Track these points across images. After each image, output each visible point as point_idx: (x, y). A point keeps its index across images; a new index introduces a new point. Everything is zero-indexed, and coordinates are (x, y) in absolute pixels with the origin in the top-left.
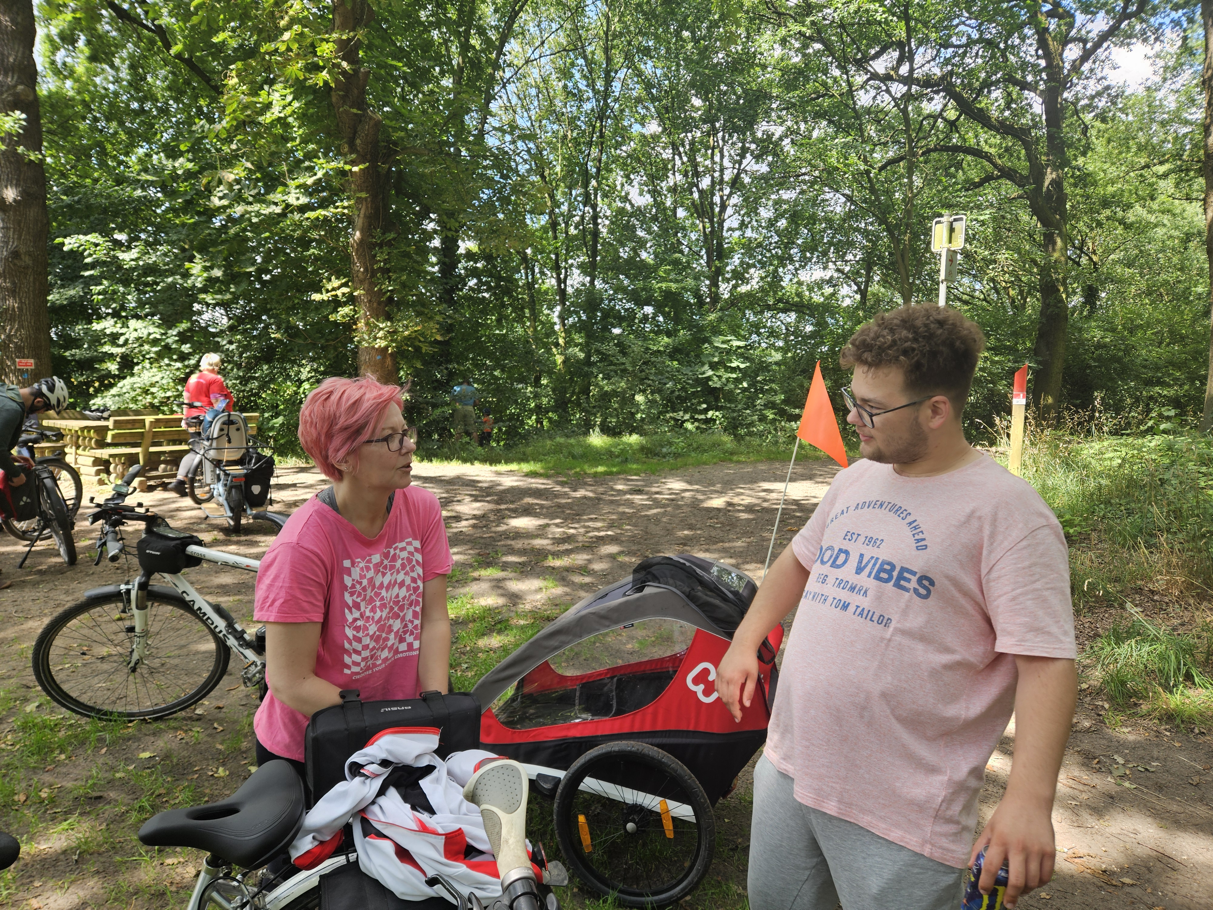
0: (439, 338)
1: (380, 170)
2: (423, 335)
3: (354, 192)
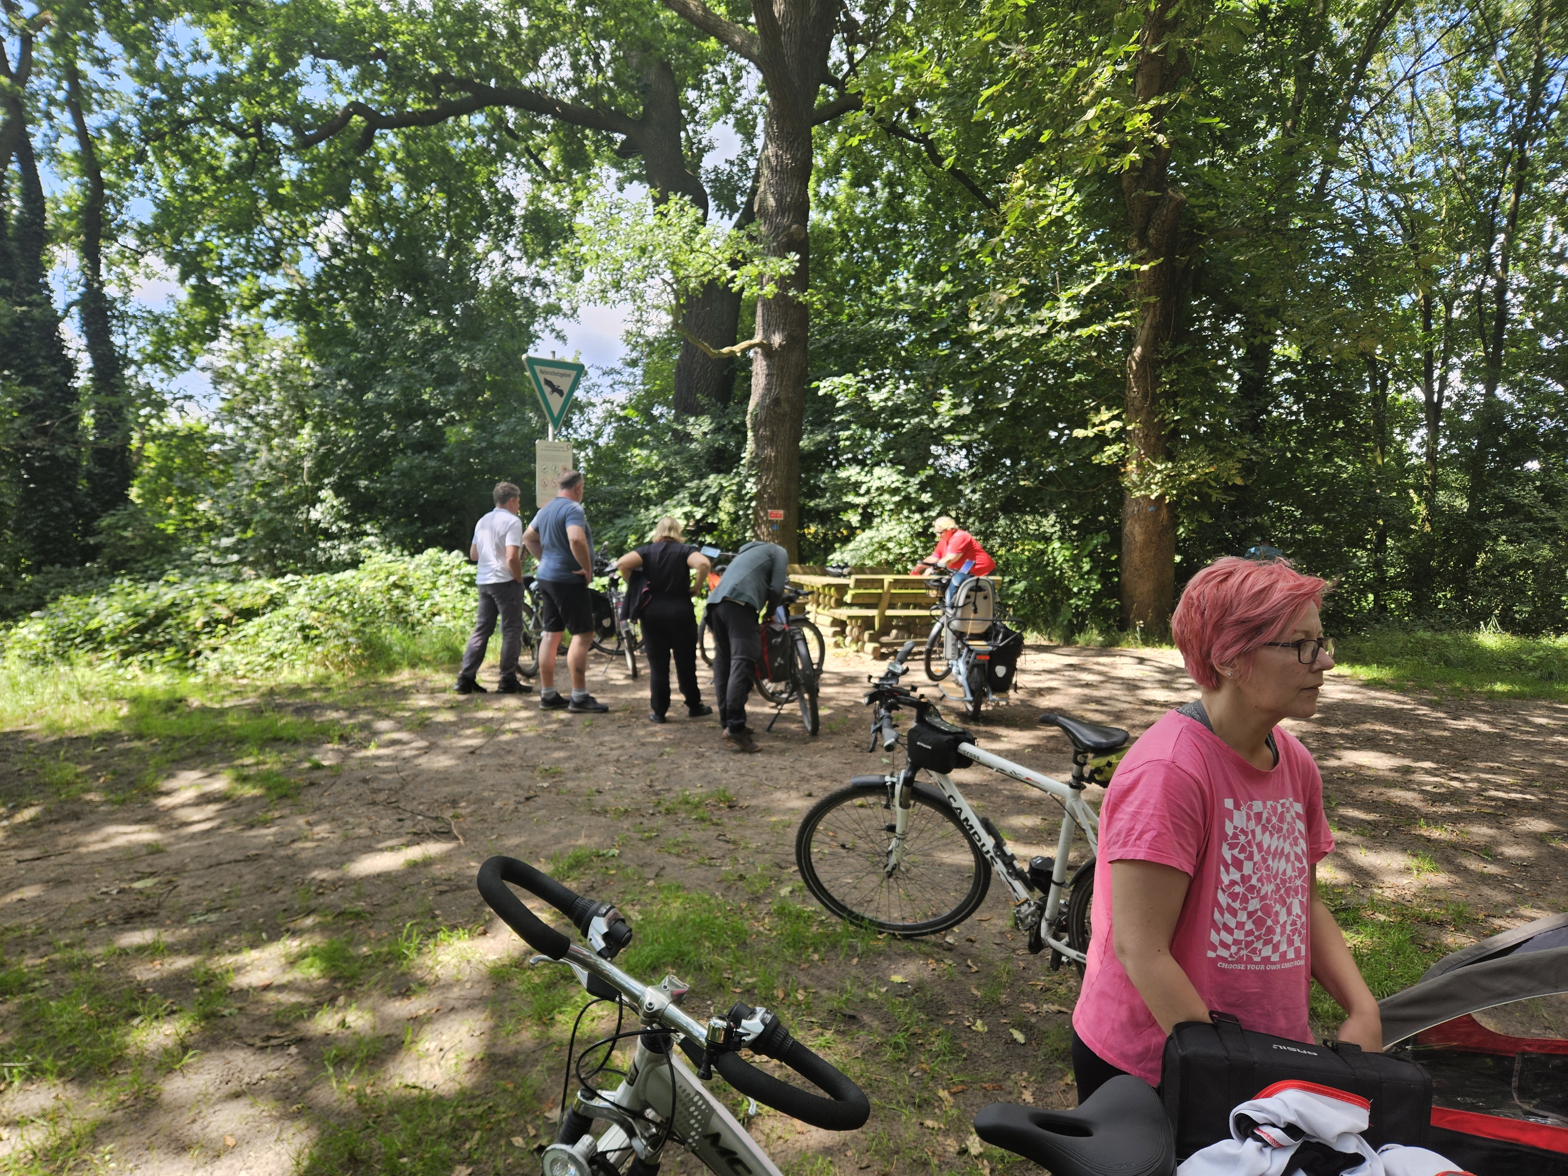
0: (1239, 481)
1: (1177, 264)
2: (1217, 479)
3: (1140, 298)
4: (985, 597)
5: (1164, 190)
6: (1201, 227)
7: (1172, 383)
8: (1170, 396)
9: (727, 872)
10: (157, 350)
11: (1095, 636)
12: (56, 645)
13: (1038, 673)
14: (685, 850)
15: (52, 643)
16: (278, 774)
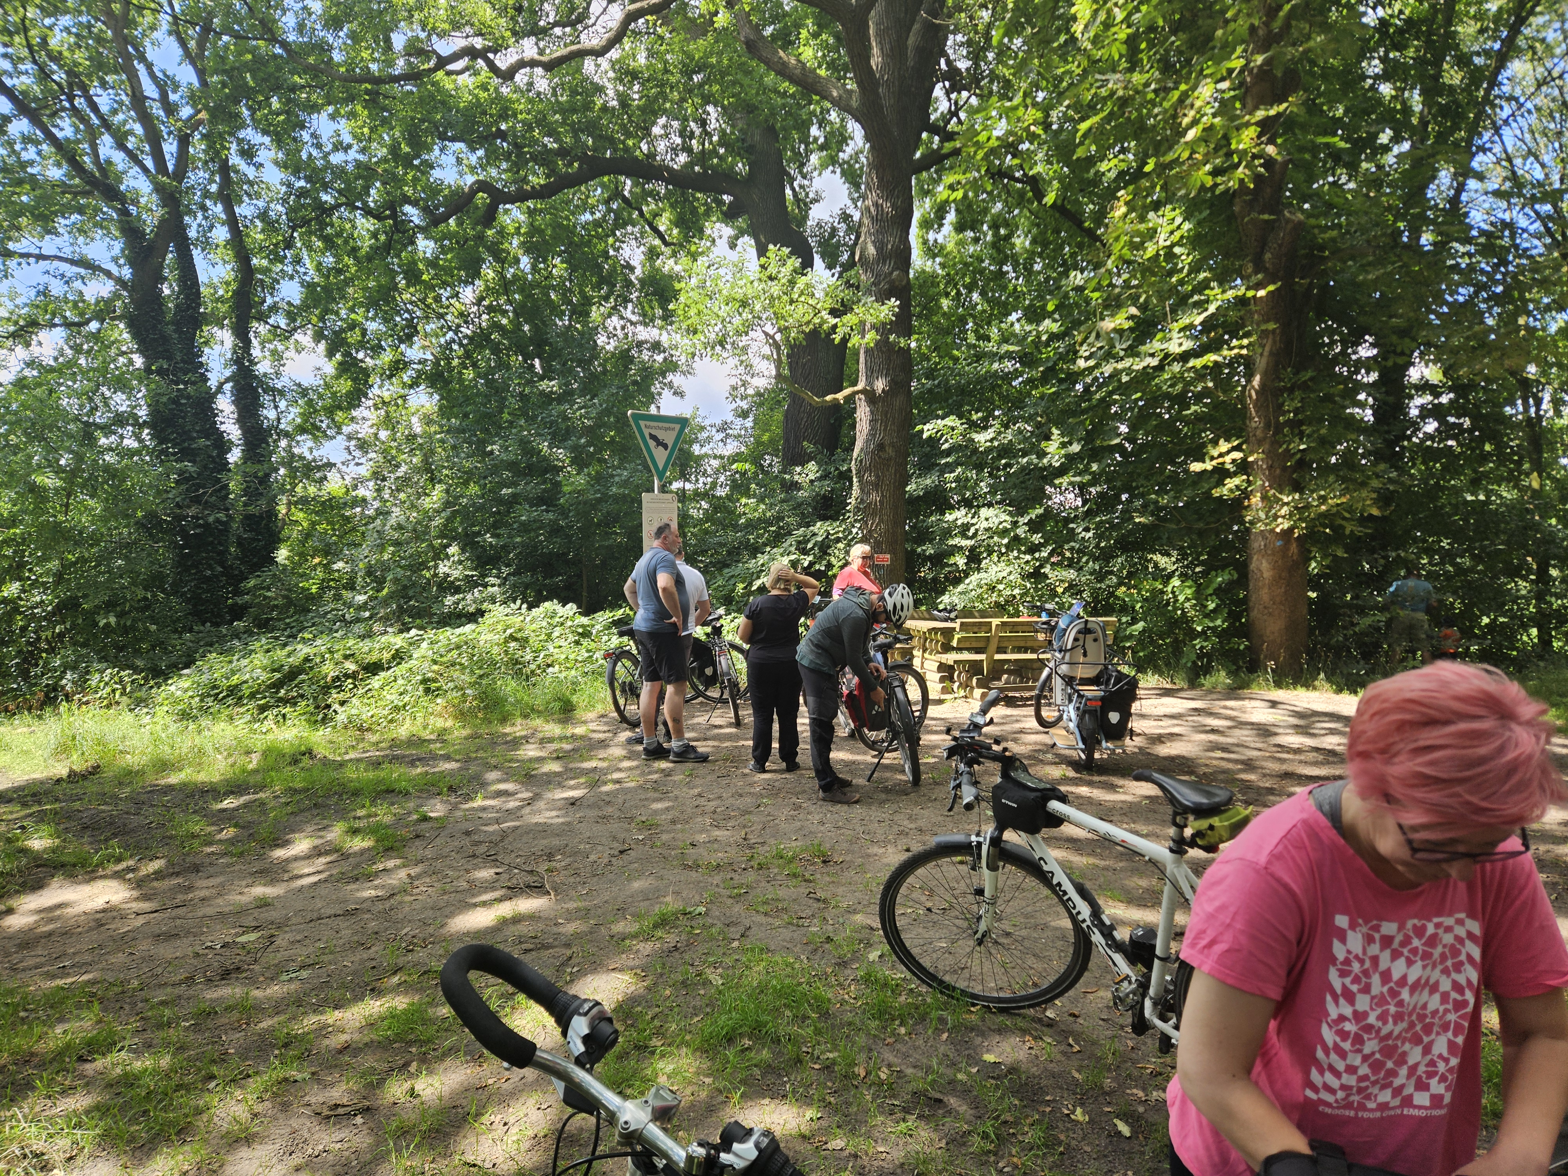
2: (1350, 510)
3: (1258, 325)
4: (1095, 640)
5: (1279, 213)
6: (1322, 248)
7: (1296, 411)
8: (1295, 424)
9: (814, 934)
10: (306, 421)
11: (1222, 678)
12: (202, 701)
13: (1159, 718)
14: (775, 908)
15: (197, 699)
16: (388, 827)
